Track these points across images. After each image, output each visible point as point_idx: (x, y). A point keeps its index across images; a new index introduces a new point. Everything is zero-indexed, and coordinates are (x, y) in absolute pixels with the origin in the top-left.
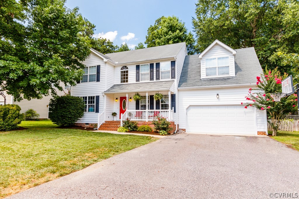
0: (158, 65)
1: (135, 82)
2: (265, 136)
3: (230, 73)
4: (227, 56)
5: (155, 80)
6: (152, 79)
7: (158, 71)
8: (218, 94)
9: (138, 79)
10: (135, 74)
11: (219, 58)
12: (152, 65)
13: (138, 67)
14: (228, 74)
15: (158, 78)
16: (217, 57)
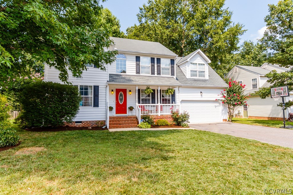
0: (159, 60)
1: (135, 74)
2: (227, 122)
3: (206, 77)
4: (203, 63)
5: (156, 75)
6: (153, 73)
7: (159, 67)
8: (201, 92)
9: (138, 72)
10: (135, 66)
11: (199, 64)
12: (153, 60)
13: (138, 59)
14: (204, 77)
15: (159, 73)
16: (198, 63)
